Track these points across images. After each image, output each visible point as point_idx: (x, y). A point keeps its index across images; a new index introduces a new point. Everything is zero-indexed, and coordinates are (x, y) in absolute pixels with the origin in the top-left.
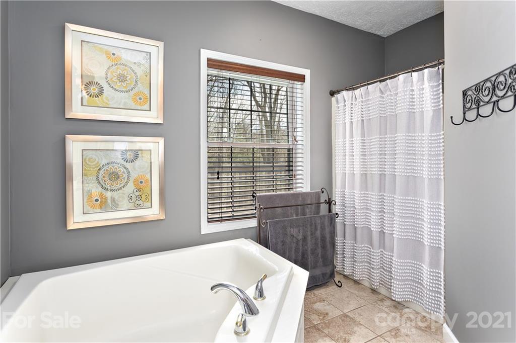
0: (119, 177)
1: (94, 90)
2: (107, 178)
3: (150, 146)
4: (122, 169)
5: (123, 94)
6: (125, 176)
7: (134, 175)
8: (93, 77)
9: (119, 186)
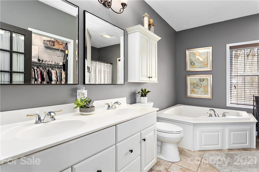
0: (199, 86)
1: (193, 64)
2: (196, 86)
3: (207, 77)
4: (200, 83)
5: (200, 64)
6: (201, 85)
7: (203, 85)
8: (192, 61)
9: (199, 88)
